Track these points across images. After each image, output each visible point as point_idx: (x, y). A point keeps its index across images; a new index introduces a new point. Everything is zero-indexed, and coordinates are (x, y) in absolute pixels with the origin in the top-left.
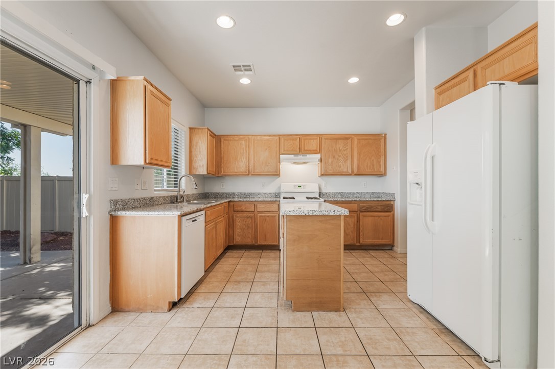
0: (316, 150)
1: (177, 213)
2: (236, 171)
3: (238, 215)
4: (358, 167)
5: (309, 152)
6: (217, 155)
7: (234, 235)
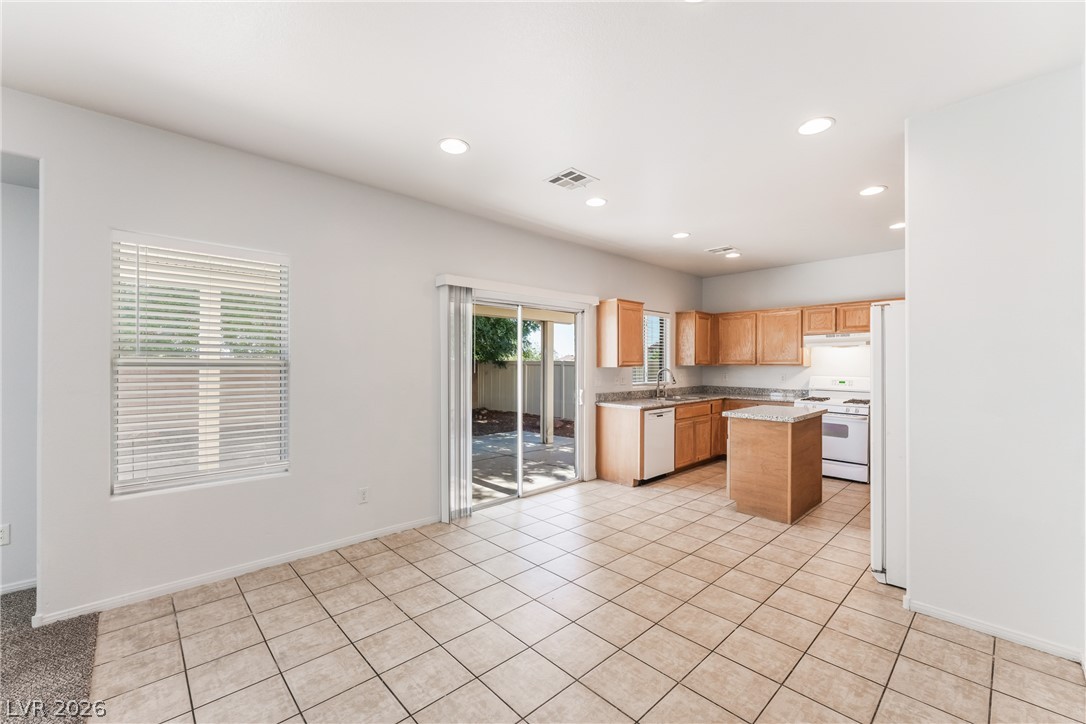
0: (867, 327)
1: (639, 407)
2: (738, 359)
5: (854, 330)
6: (713, 339)
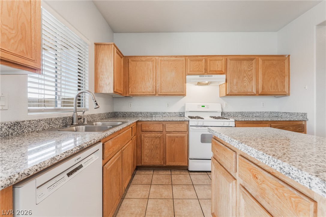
0: (222, 71)
3: (146, 135)
4: (262, 88)
5: (215, 72)
6: (124, 75)
7: (142, 156)
